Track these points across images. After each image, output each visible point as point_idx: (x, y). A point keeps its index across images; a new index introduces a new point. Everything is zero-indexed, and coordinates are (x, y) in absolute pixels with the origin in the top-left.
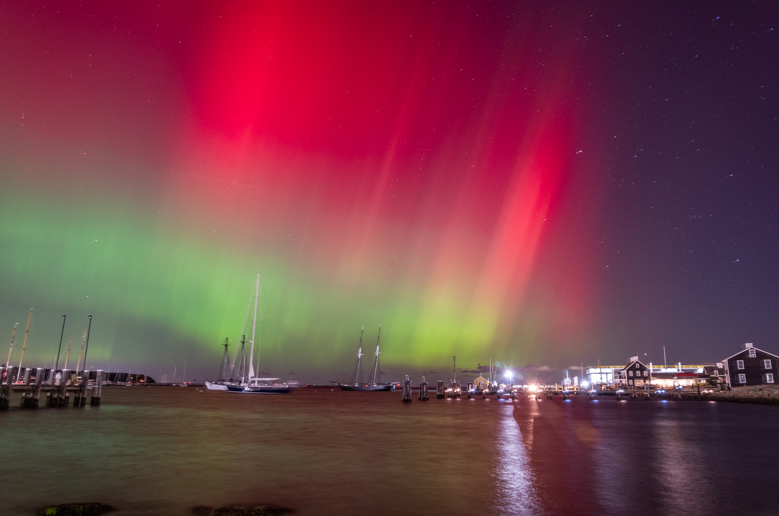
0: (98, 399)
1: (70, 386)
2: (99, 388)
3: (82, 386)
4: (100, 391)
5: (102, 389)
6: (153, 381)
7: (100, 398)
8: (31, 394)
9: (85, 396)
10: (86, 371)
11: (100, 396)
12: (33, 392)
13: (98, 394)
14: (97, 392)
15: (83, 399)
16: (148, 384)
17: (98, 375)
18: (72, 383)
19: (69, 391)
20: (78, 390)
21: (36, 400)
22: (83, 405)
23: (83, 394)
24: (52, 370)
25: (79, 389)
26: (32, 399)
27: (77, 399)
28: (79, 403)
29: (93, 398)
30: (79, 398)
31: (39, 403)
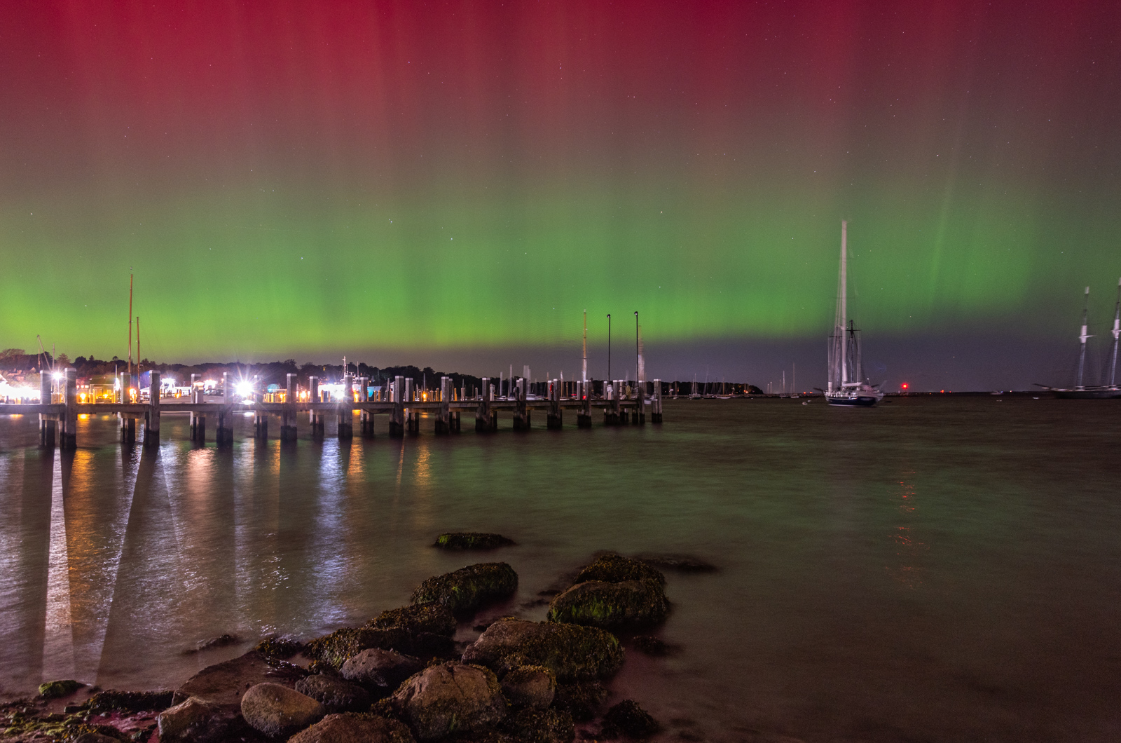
0: (659, 415)
1: (625, 400)
2: (658, 401)
3: (639, 401)
4: (661, 406)
5: (663, 403)
6: (761, 392)
7: (661, 415)
8: (583, 411)
9: (643, 412)
10: (640, 381)
11: (661, 411)
12: (584, 409)
13: (660, 409)
14: (657, 407)
15: (642, 416)
16: (751, 395)
17: (655, 385)
18: (627, 396)
19: (627, 406)
20: (634, 405)
21: (589, 418)
22: (643, 422)
23: (641, 410)
24: (605, 382)
25: (635, 403)
26: (584, 416)
27: (635, 415)
28: (639, 422)
29: (653, 414)
30: (637, 414)
31: (592, 421)
